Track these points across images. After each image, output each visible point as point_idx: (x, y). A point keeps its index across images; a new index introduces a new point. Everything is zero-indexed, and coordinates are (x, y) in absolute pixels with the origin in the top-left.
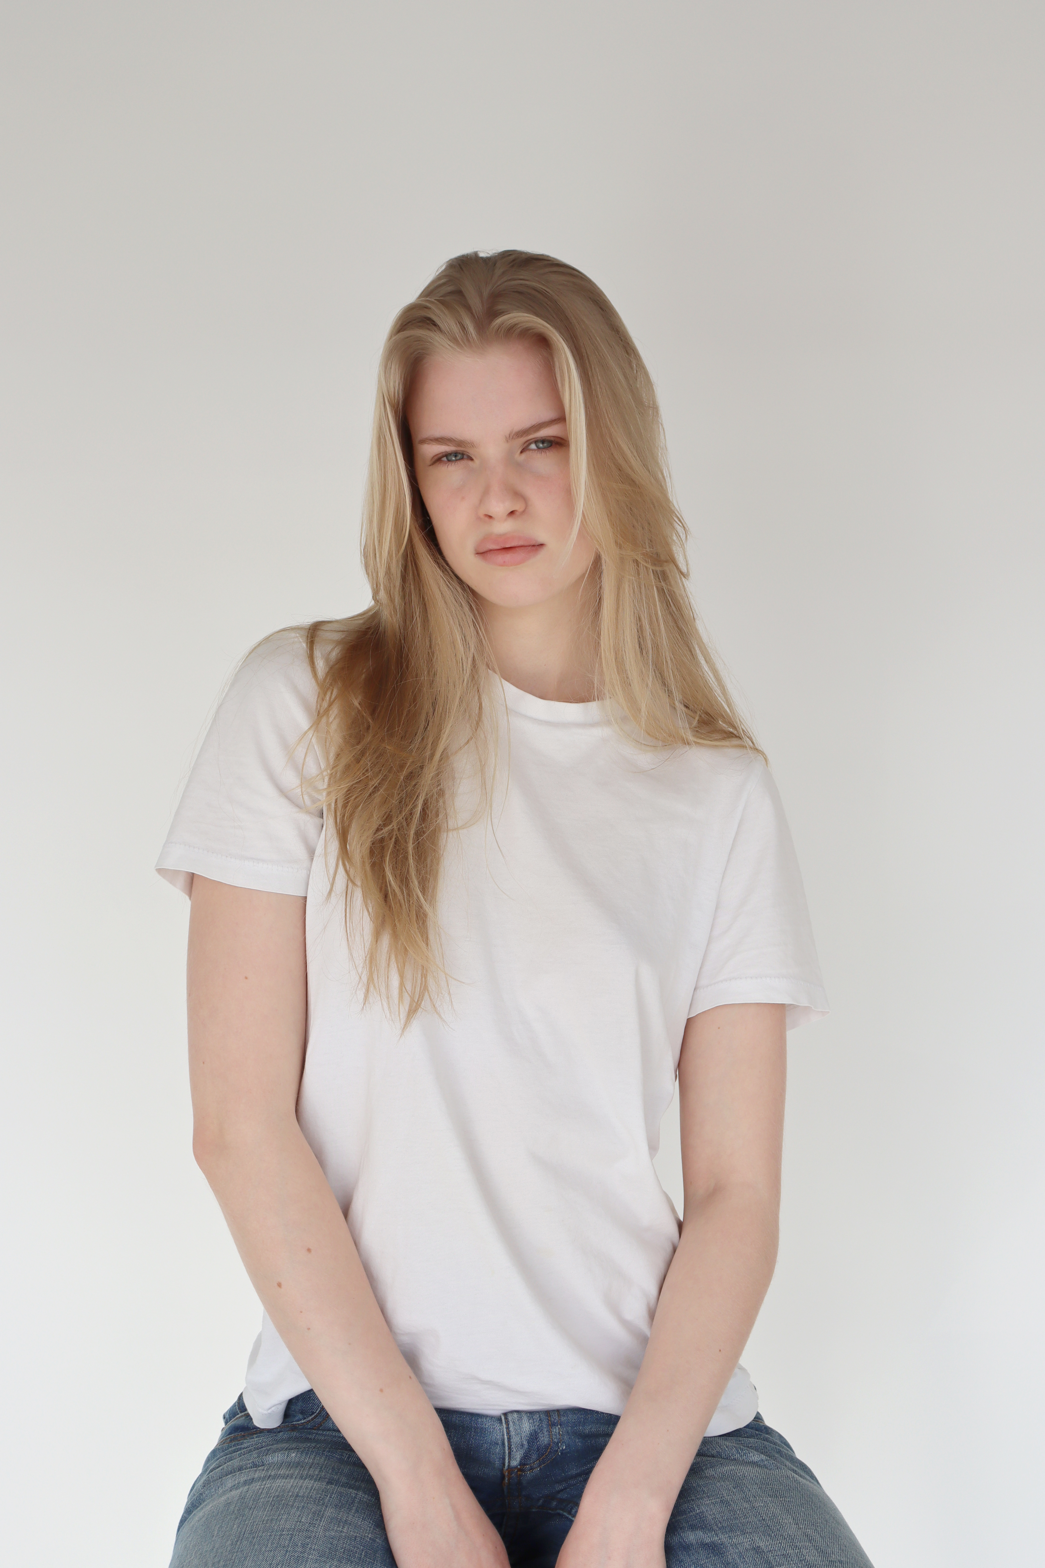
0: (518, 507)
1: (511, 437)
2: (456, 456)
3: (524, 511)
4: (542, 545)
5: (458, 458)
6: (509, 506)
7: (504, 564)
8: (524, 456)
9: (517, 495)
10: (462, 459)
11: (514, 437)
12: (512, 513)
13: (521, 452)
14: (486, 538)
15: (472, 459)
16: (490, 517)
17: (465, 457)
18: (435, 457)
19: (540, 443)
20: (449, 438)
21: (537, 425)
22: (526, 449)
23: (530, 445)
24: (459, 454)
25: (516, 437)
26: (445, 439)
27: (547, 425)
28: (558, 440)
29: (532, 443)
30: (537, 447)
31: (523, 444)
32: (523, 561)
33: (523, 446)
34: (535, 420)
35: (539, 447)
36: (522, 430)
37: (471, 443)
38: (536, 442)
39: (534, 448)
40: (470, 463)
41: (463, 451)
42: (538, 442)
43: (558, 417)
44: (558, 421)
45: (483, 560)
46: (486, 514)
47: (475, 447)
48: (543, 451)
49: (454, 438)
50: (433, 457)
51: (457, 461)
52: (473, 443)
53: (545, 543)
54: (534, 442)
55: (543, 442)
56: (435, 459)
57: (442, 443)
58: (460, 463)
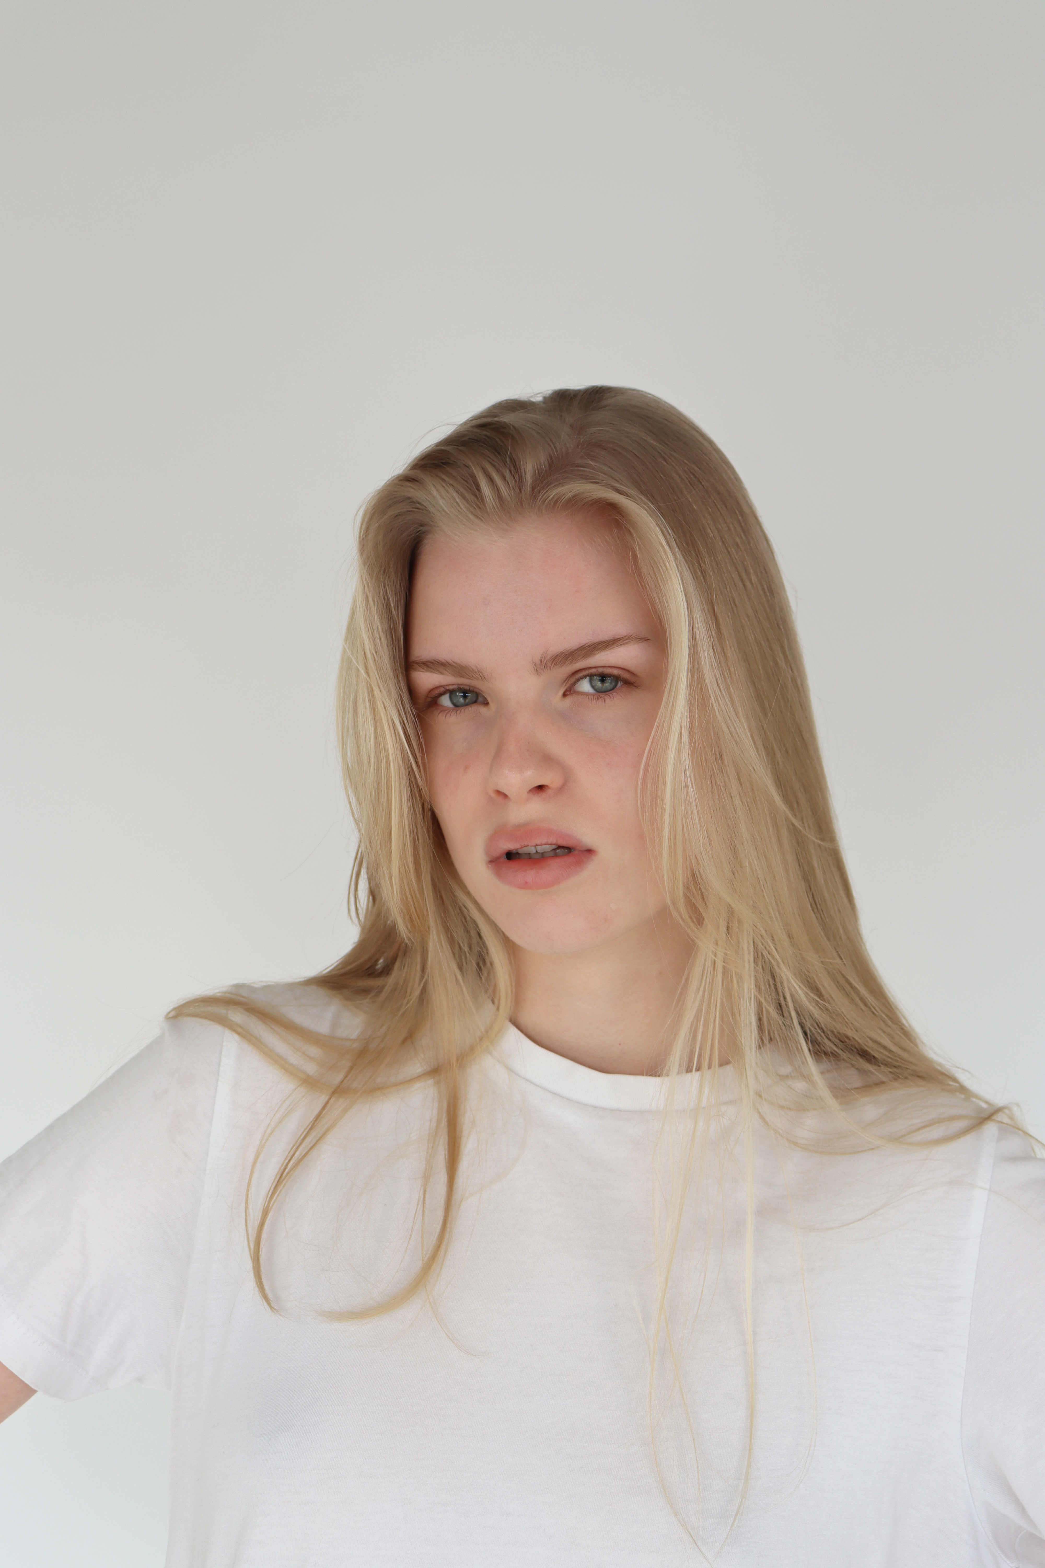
0: (550, 778)
1: (544, 663)
2: (465, 697)
3: (560, 788)
4: (590, 852)
5: (467, 701)
6: (532, 777)
7: (525, 886)
8: (568, 701)
9: (548, 760)
10: (473, 702)
11: (549, 664)
12: (540, 788)
13: (565, 695)
14: (500, 832)
15: (486, 703)
16: (505, 796)
17: (480, 699)
18: (429, 696)
19: (600, 679)
20: (443, 661)
21: (589, 646)
22: (572, 689)
23: (578, 680)
24: (465, 692)
25: (553, 665)
26: (437, 662)
27: (607, 647)
28: (627, 676)
29: (582, 678)
30: (593, 687)
31: (566, 679)
32: (556, 882)
33: (566, 682)
34: (585, 638)
35: (596, 687)
36: (562, 653)
37: (478, 671)
38: (591, 676)
39: (585, 686)
40: (483, 710)
41: (470, 686)
42: (595, 677)
43: (626, 635)
44: (626, 641)
45: (499, 874)
46: (499, 792)
47: (485, 679)
48: (602, 695)
49: (450, 661)
50: (427, 696)
51: (467, 705)
52: (481, 672)
53: (594, 848)
54: (588, 676)
55: (603, 678)
56: (429, 699)
57: (434, 669)
58: (470, 708)
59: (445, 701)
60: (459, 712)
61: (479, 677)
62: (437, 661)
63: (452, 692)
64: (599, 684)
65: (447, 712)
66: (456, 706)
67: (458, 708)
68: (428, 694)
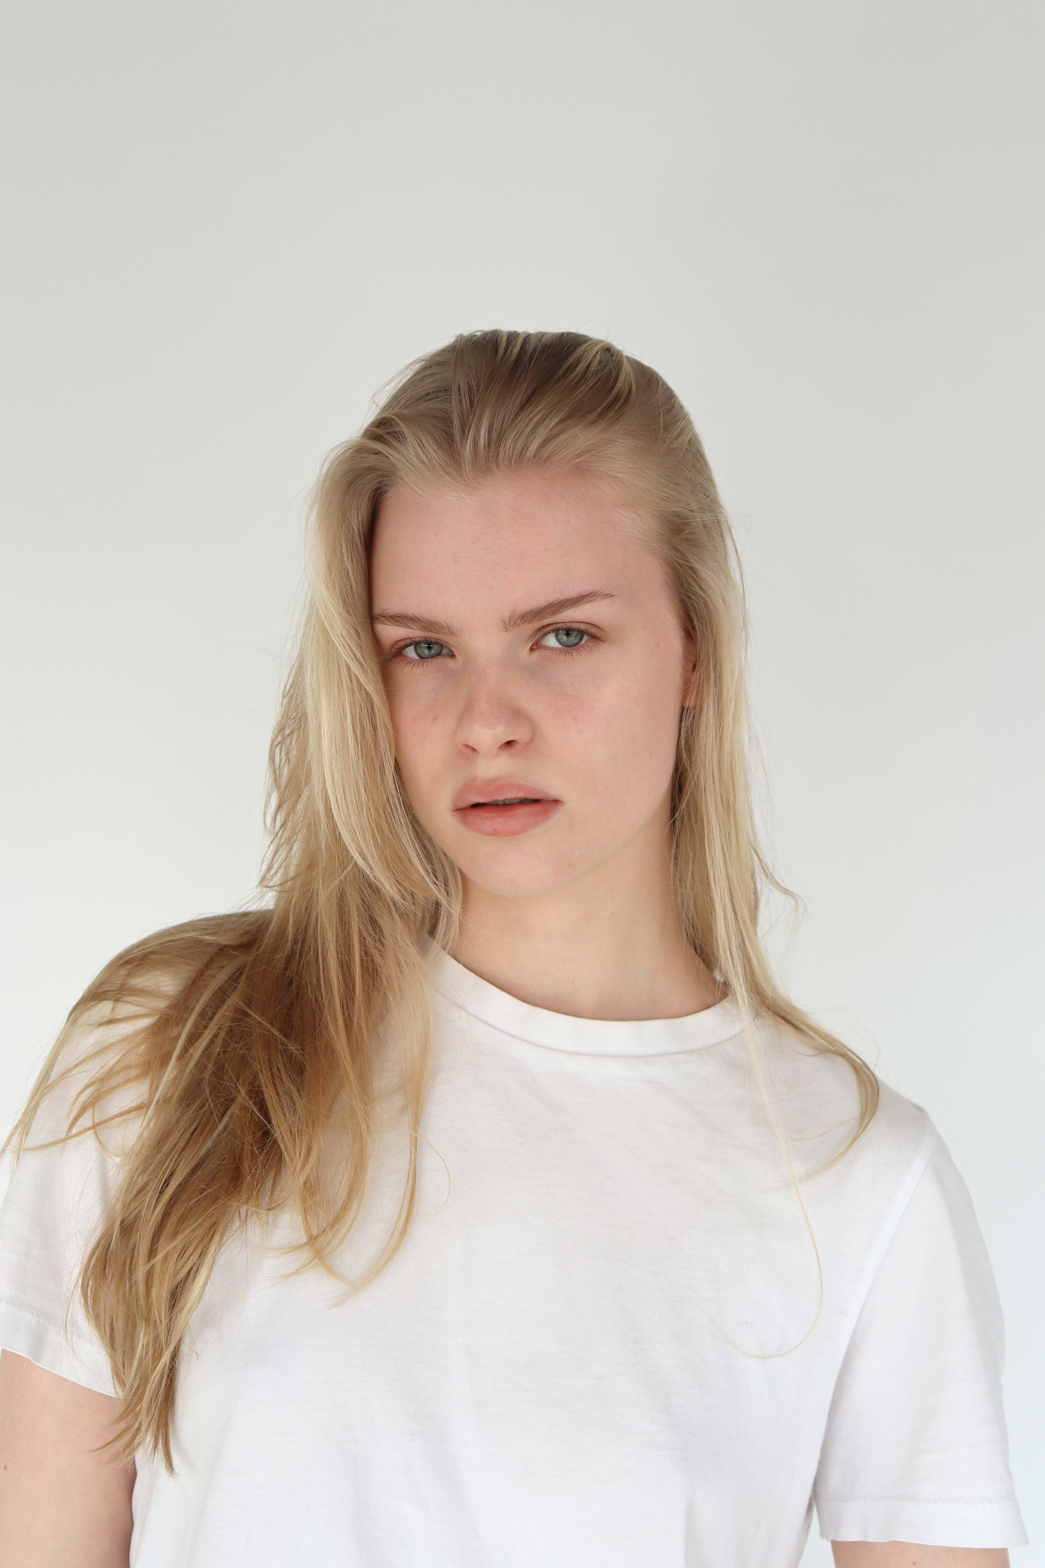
0: (519, 734)
1: (513, 621)
2: (429, 648)
3: (528, 743)
4: (556, 802)
5: (433, 652)
6: (502, 733)
7: (494, 833)
8: (536, 655)
9: (517, 715)
10: (439, 654)
11: (518, 621)
12: (509, 743)
13: (532, 649)
14: (469, 786)
15: (453, 656)
16: (474, 750)
17: (445, 651)
18: (394, 647)
19: (565, 633)
20: (412, 616)
21: (557, 604)
22: (539, 644)
23: (546, 634)
24: (430, 644)
25: (522, 622)
26: (406, 617)
27: (574, 604)
28: (594, 631)
29: (549, 632)
30: (559, 641)
31: (533, 634)
32: (524, 829)
33: (533, 636)
34: (553, 596)
35: (562, 641)
36: (531, 611)
37: (448, 627)
38: (556, 631)
39: (551, 641)
40: (450, 662)
41: (437, 639)
42: (561, 632)
43: (592, 591)
44: (593, 598)
45: (465, 822)
46: (467, 746)
47: (454, 634)
48: (569, 650)
49: (418, 616)
50: (392, 647)
51: (432, 657)
52: (451, 628)
53: (561, 799)
54: (553, 631)
55: (568, 632)
56: (394, 650)
57: (401, 624)
58: (437, 661)
59: (410, 652)
60: (425, 664)
61: (448, 632)
62: (406, 615)
63: (416, 644)
64: (564, 638)
65: (413, 663)
66: (421, 657)
67: (424, 660)
68: (394, 645)
